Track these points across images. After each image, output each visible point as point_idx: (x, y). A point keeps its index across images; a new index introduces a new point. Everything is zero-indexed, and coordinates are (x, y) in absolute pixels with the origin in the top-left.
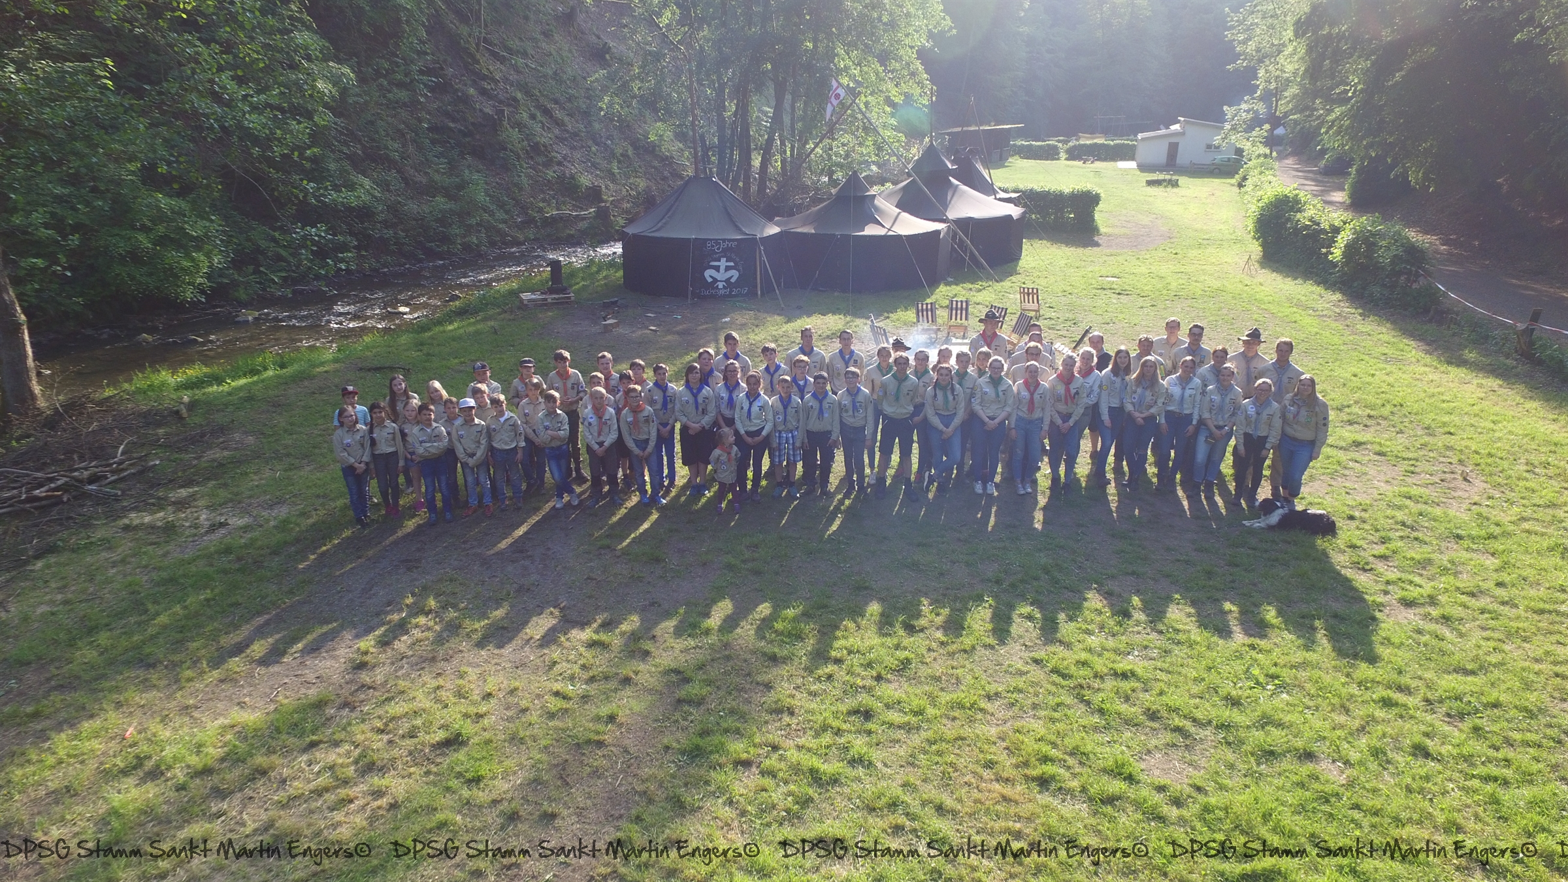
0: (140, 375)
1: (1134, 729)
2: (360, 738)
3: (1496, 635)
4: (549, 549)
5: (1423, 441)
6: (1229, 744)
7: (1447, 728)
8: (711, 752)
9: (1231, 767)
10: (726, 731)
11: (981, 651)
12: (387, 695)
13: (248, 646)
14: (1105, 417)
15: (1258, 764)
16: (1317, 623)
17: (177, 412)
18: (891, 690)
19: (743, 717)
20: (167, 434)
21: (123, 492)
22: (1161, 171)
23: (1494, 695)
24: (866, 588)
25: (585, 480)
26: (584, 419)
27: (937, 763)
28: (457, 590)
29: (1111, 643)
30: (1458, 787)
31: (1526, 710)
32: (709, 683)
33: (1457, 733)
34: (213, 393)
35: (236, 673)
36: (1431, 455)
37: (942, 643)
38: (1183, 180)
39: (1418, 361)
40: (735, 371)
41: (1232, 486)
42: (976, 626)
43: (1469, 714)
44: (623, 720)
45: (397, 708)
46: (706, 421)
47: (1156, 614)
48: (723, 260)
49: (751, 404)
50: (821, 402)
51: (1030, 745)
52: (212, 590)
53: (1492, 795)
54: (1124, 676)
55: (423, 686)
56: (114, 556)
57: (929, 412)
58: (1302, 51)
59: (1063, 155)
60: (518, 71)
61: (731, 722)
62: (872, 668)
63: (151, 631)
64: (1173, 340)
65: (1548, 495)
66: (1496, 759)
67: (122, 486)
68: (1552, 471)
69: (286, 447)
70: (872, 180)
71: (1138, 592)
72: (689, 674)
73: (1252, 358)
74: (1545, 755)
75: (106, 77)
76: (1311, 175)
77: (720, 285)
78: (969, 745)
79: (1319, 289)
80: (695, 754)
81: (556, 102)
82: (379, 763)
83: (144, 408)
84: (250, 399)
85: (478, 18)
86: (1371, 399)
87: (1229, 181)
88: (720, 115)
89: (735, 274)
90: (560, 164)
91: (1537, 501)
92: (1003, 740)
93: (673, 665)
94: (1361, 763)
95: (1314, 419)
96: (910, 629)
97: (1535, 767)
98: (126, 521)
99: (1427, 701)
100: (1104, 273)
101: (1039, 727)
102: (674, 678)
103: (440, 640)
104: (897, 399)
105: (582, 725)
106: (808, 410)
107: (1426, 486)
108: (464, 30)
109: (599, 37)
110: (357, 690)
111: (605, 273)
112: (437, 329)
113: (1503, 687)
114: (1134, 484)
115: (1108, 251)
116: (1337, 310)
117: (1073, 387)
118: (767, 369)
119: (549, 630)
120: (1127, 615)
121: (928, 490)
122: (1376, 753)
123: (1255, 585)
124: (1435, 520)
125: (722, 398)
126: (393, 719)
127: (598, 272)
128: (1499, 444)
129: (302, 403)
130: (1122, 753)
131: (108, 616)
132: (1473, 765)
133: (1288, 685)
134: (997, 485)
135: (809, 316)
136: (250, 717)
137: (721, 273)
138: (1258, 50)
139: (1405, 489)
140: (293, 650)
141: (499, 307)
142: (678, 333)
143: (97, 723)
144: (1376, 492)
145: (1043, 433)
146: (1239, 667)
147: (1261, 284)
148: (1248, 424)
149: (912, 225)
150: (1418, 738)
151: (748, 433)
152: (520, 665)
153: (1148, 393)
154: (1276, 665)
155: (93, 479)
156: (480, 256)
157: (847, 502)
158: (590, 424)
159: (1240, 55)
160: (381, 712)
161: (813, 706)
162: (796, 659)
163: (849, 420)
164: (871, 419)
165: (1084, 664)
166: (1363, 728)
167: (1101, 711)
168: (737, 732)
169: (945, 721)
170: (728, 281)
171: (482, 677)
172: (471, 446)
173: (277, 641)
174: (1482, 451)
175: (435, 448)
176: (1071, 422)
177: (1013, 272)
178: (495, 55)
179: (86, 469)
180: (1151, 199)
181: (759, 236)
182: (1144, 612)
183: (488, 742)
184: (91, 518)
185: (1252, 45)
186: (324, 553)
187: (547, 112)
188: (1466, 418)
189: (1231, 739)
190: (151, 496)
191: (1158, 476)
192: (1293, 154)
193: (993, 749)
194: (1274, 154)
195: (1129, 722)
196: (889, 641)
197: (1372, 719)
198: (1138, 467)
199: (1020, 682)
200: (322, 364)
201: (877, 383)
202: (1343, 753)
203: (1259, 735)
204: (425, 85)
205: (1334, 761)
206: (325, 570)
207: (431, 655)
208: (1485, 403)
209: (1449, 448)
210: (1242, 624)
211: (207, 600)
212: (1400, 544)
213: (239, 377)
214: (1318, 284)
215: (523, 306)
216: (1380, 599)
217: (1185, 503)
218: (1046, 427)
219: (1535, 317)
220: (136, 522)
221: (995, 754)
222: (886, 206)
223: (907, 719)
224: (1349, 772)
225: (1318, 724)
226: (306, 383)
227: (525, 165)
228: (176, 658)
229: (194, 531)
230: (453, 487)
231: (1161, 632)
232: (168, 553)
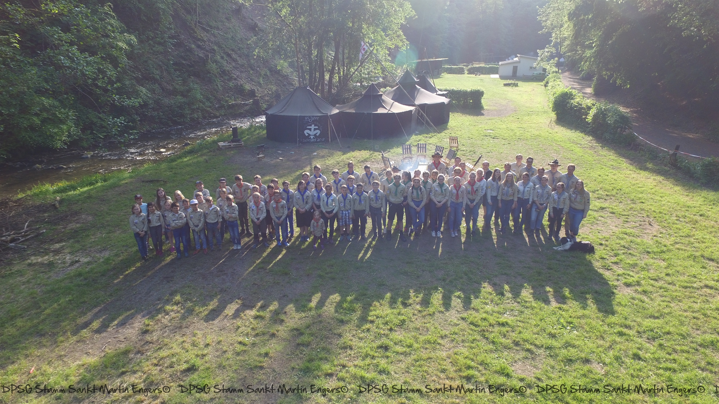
0: (35, 186)
1: (508, 351)
2: (146, 369)
3: (667, 299)
4: (235, 270)
5: (630, 207)
6: (551, 356)
7: (648, 345)
8: (314, 370)
9: (553, 367)
10: (321, 359)
11: (437, 315)
12: (159, 346)
13: (90, 323)
14: (489, 201)
15: (565, 366)
16: (588, 296)
17: (54, 205)
18: (397, 335)
19: (328, 351)
20: (49, 216)
21: (28, 246)
22: (510, 79)
23: (668, 328)
24: (384, 285)
25: (251, 235)
26: (250, 208)
27: (419, 371)
28: (191, 292)
29: (496, 309)
30: (654, 374)
31: (682, 335)
32: (312, 335)
33: (652, 347)
34: (71, 195)
35: (85, 337)
36: (635, 213)
37: (419, 311)
38: (520, 83)
39: (627, 168)
40: (320, 183)
41: (548, 230)
42: (435, 302)
43: (657, 338)
44: (272, 355)
45: (163, 353)
46: (307, 207)
47: (516, 294)
48: (313, 125)
49: (328, 198)
50: (360, 196)
51: (462, 360)
52: (72, 295)
53: (669, 377)
54: (503, 325)
55: (176, 341)
56: (24, 279)
57: (409, 200)
58: (572, 26)
59: (466, 72)
60: (215, 36)
61: (323, 355)
62: (388, 325)
63: (42, 317)
64: (519, 164)
65: (686, 231)
66: (670, 359)
67: (27, 243)
68: (687, 220)
69: (107, 221)
70: (380, 85)
71: (507, 283)
72: (303, 330)
73: (555, 173)
74: (691, 356)
75: (15, 43)
76: (576, 80)
77: (312, 137)
78: (434, 362)
79: (582, 135)
80: (307, 371)
81: (233, 50)
82: (155, 382)
83: (38, 204)
84: (90, 197)
85: (195, 12)
86: (607, 187)
87: (540, 83)
88: (310, 57)
89: (318, 132)
90: (235, 79)
91: (681, 234)
92: (449, 358)
93: (295, 326)
94: (611, 364)
95: (583, 200)
96: (405, 305)
97: (687, 362)
98: (29, 261)
99: (638, 332)
100: (486, 128)
101: (465, 351)
102: (295, 332)
103: (184, 318)
104: (396, 195)
105: (253, 358)
106: (354, 200)
107: (633, 228)
108: (189, 17)
109: (252, 20)
110: (144, 344)
111: (258, 132)
112: (179, 161)
113: (671, 324)
114: (504, 231)
115: (488, 118)
116: (591, 145)
117: (475, 188)
118: (335, 181)
119: (236, 311)
120: (502, 294)
121: (410, 235)
122: (617, 358)
123: (560, 278)
124: (638, 245)
125: (315, 196)
126: (162, 358)
127: (254, 131)
128: (664, 208)
129: (115, 199)
130: (504, 363)
131: (21, 310)
132: (660, 363)
133: (577, 327)
134: (442, 233)
135: (353, 151)
136: (92, 360)
137: (312, 131)
138: (552, 24)
139: (624, 230)
140: (113, 325)
141: (208, 149)
142: (293, 161)
143: (16, 366)
144: (611, 231)
145: (463, 209)
146: (554, 319)
147: (557, 133)
148: (555, 203)
149: (399, 108)
150: (635, 351)
151: (327, 212)
152: (222, 329)
153: (510, 189)
154: (571, 317)
155: (12, 241)
156: (199, 123)
157: (374, 243)
158: (253, 210)
159: (544, 27)
160: (156, 355)
161: (361, 344)
162: (353, 322)
163: (374, 205)
164: (384, 204)
165: (485, 319)
166: (611, 346)
167: (493, 343)
168: (326, 359)
169: (422, 350)
170: (315, 135)
171: (205, 336)
172: (196, 222)
173: (104, 319)
174: (657, 211)
175: (180, 223)
176: (475, 203)
177: (446, 128)
178: (204, 29)
179: (9, 235)
180: (506, 93)
181: (329, 114)
182: (511, 293)
183: (208, 369)
184: (12, 260)
185: (549, 22)
186: (127, 275)
187: (229, 55)
188: (649, 195)
189: (552, 354)
190: (41, 248)
191: (514, 226)
192: (568, 70)
193: (445, 363)
194: (560, 71)
195: (506, 347)
196: (396, 311)
197: (615, 342)
198: (505, 222)
199: (456, 329)
200: (124, 179)
201: (386, 187)
202: (603, 359)
203: (564, 351)
204: (172, 44)
205: (598, 363)
206: (128, 283)
207: (179, 325)
208: (657, 188)
209: (642, 210)
210: (555, 297)
211: (70, 300)
212: (623, 256)
213: (84, 187)
214: (582, 132)
215: (219, 149)
216: (616, 283)
217: (527, 239)
218: (464, 206)
219: (677, 148)
220: (35, 261)
221: (445, 365)
222: (388, 99)
223: (404, 349)
224: (605, 368)
225: (591, 345)
226: (117, 189)
227: (219, 80)
228: (55, 331)
229: (63, 265)
230: (188, 240)
231: (519, 303)
232: (50, 277)
